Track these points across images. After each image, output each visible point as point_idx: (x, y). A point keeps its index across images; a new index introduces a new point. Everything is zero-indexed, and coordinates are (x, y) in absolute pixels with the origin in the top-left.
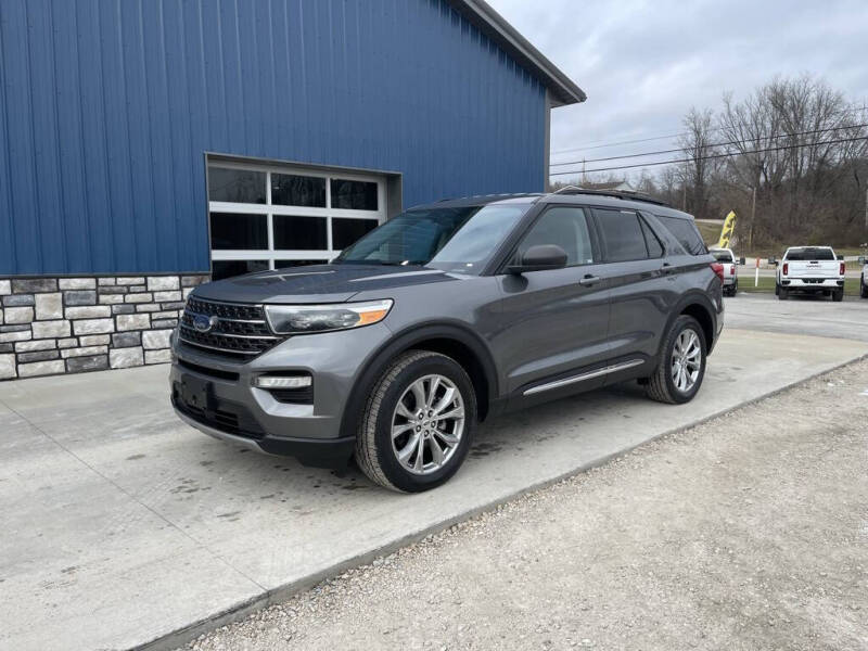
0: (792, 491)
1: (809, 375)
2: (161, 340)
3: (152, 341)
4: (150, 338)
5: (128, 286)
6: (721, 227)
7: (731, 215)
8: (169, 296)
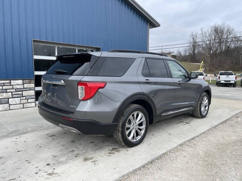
0: (234, 173)
1: (232, 115)
2: (16, 101)
3: (12, 102)
4: (11, 101)
5: (4, 83)
6: (200, 65)
7: (202, 62)
8: (18, 87)
